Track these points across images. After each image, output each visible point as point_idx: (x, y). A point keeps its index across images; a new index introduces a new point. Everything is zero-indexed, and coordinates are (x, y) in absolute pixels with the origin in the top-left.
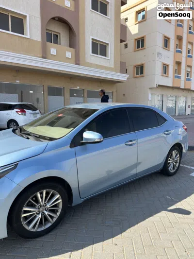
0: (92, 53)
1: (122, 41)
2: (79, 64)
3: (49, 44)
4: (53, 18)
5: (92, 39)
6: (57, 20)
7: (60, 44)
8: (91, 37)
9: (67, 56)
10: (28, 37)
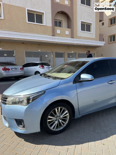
0: (81, 30)
1: (100, 21)
2: (73, 38)
3: (56, 27)
4: (58, 12)
5: (81, 22)
6: (61, 13)
7: (62, 27)
8: (81, 21)
9: (66, 33)
10: (45, 25)
